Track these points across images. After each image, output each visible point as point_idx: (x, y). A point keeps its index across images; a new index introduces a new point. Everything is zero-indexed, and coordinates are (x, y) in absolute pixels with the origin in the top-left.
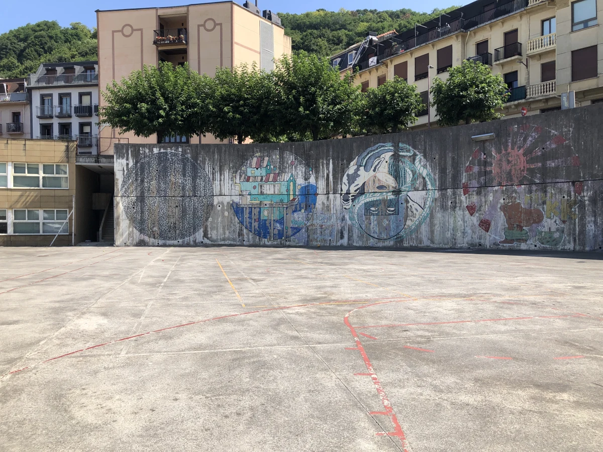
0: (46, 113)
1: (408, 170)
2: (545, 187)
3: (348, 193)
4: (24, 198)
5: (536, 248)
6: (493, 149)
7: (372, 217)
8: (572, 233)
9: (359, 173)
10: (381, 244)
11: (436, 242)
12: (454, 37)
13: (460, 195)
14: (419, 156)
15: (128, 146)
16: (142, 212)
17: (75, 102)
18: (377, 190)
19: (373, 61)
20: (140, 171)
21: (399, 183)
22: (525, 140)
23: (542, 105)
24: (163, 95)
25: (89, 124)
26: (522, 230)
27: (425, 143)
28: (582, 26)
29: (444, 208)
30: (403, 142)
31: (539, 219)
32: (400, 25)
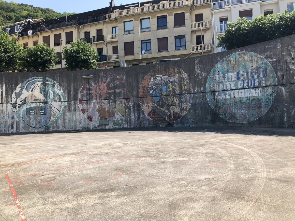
1: (51, 91)
2: (116, 101)
3: (16, 103)
5: (112, 128)
6: (93, 83)
7: (31, 116)
8: (126, 120)
9: (22, 92)
10: (37, 131)
11: (66, 128)
12: (74, 27)
13: (78, 104)
14: (57, 85)
18: (34, 102)
19: (30, 32)
21: (46, 98)
22: (106, 79)
23: (113, 64)
26: (106, 120)
27: (60, 78)
28: (128, 32)
29: (70, 110)
30: (48, 77)
31: (113, 115)
32: (46, 16)
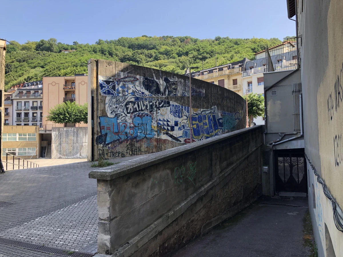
0: (19, 108)
4: (21, 144)
15: (56, 128)
16: (60, 148)
17: (31, 105)
20: (60, 136)
24: (67, 113)
25: (36, 113)
